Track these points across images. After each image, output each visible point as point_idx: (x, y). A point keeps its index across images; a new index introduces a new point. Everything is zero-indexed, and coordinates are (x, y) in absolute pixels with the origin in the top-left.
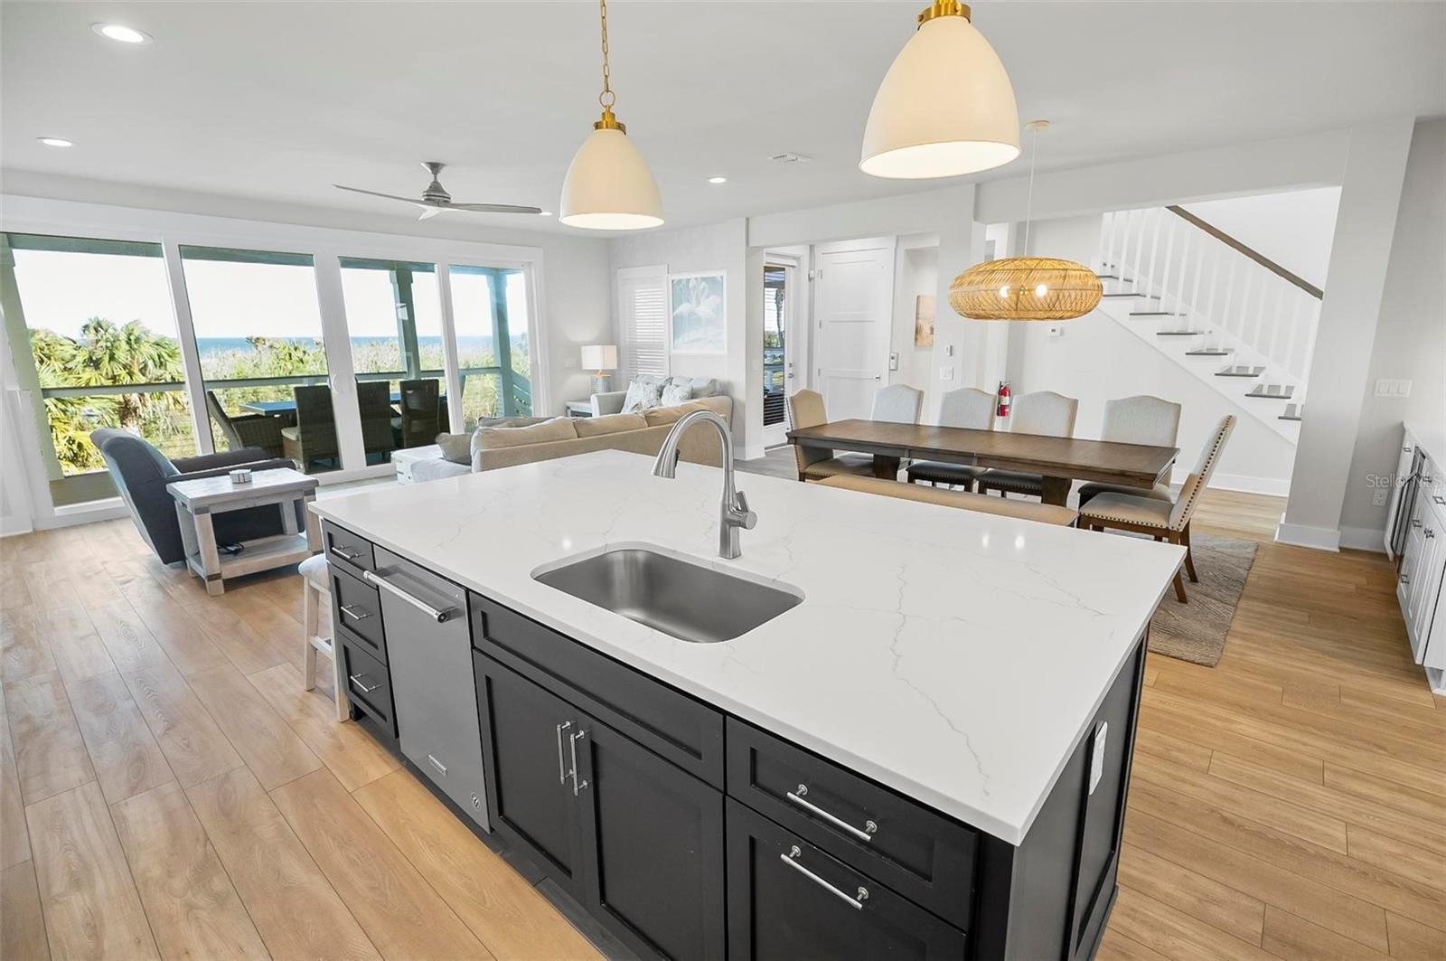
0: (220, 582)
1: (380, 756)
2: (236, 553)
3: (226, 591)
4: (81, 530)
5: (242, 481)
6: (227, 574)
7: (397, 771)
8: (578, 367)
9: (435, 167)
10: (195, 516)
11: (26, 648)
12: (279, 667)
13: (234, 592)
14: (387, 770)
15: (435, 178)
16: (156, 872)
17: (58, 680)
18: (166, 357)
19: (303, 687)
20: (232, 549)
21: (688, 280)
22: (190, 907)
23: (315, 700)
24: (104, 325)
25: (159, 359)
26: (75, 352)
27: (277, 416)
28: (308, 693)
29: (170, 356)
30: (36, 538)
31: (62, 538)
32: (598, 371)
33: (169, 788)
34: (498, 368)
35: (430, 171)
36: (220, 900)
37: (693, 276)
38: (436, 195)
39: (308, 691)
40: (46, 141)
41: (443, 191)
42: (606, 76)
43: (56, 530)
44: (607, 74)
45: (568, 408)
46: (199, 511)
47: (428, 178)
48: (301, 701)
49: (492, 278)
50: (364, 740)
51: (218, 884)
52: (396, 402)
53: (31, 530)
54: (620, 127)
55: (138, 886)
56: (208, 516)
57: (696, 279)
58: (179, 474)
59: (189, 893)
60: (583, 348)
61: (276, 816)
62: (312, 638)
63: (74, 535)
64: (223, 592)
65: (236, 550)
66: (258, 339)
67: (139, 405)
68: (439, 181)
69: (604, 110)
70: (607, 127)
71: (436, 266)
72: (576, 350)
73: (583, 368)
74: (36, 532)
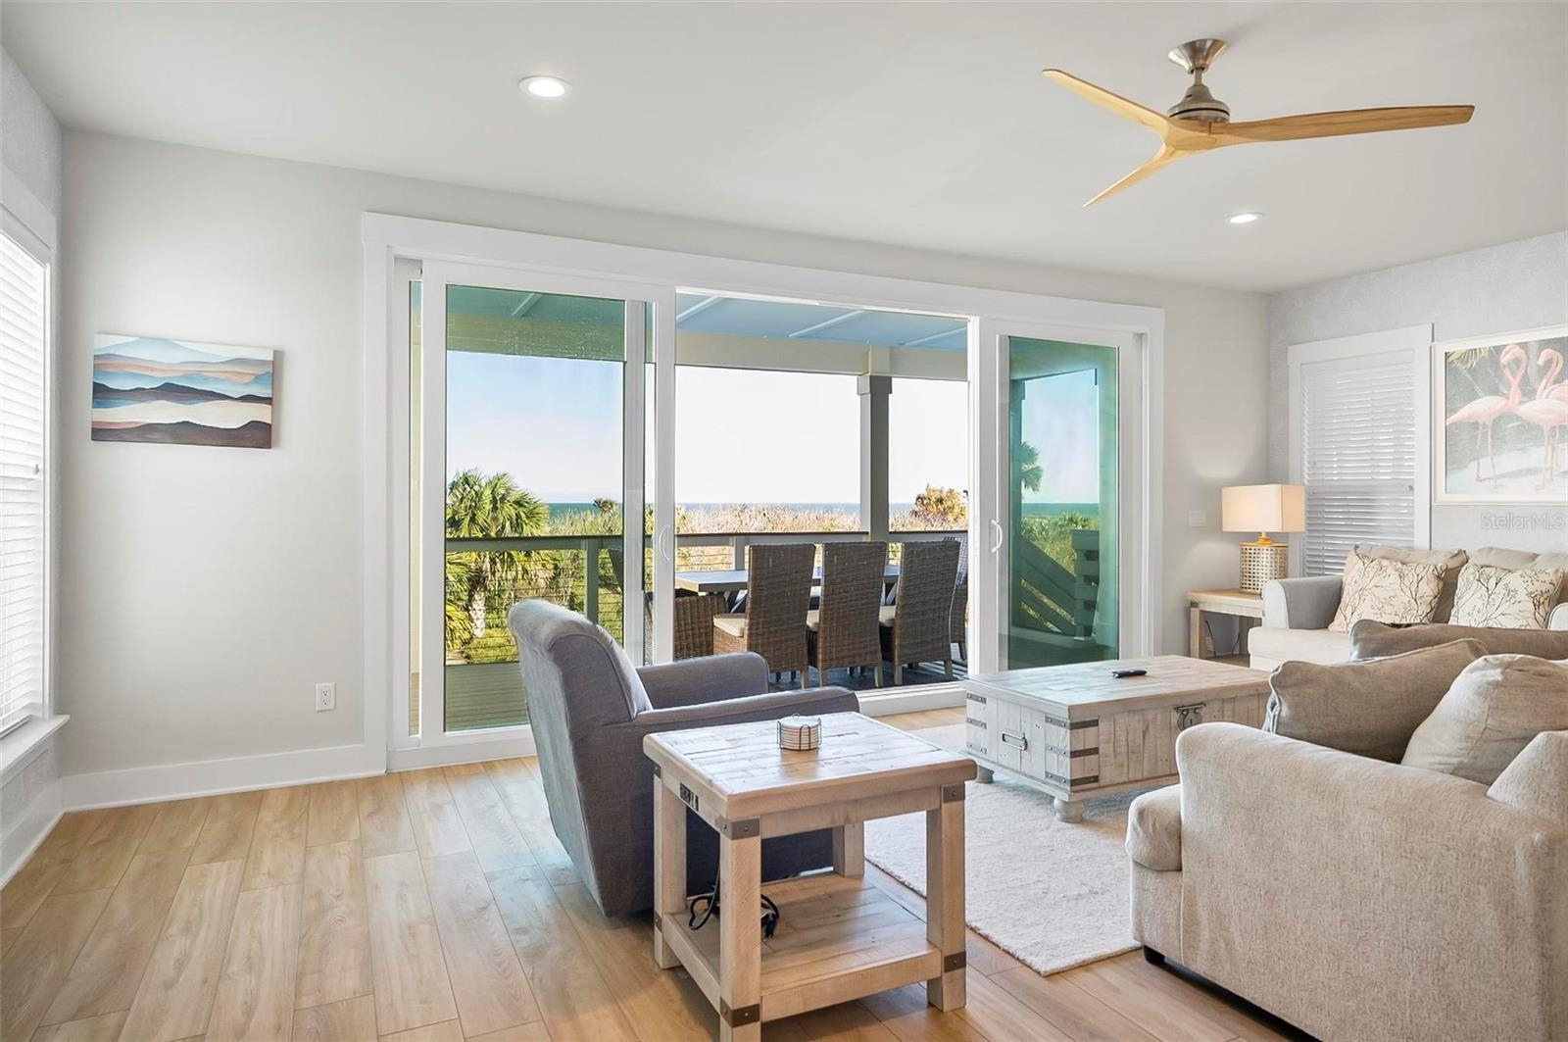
8: (1213, 525)
15: (1199, 78)
21: (1498, 349)
24: (472, 482)
32: (1259, 534)
35: (1188, 66)
37: (1510, 339)
41: (1213, 102)
45: (1194, 604)
47: (1182, 77)
57: (1523, 346)
60: (1224, 490)
66: (605, 502)
67: (489, 574)
68: (1206, 84)
73: (1224, 530)
74: (389, 774)
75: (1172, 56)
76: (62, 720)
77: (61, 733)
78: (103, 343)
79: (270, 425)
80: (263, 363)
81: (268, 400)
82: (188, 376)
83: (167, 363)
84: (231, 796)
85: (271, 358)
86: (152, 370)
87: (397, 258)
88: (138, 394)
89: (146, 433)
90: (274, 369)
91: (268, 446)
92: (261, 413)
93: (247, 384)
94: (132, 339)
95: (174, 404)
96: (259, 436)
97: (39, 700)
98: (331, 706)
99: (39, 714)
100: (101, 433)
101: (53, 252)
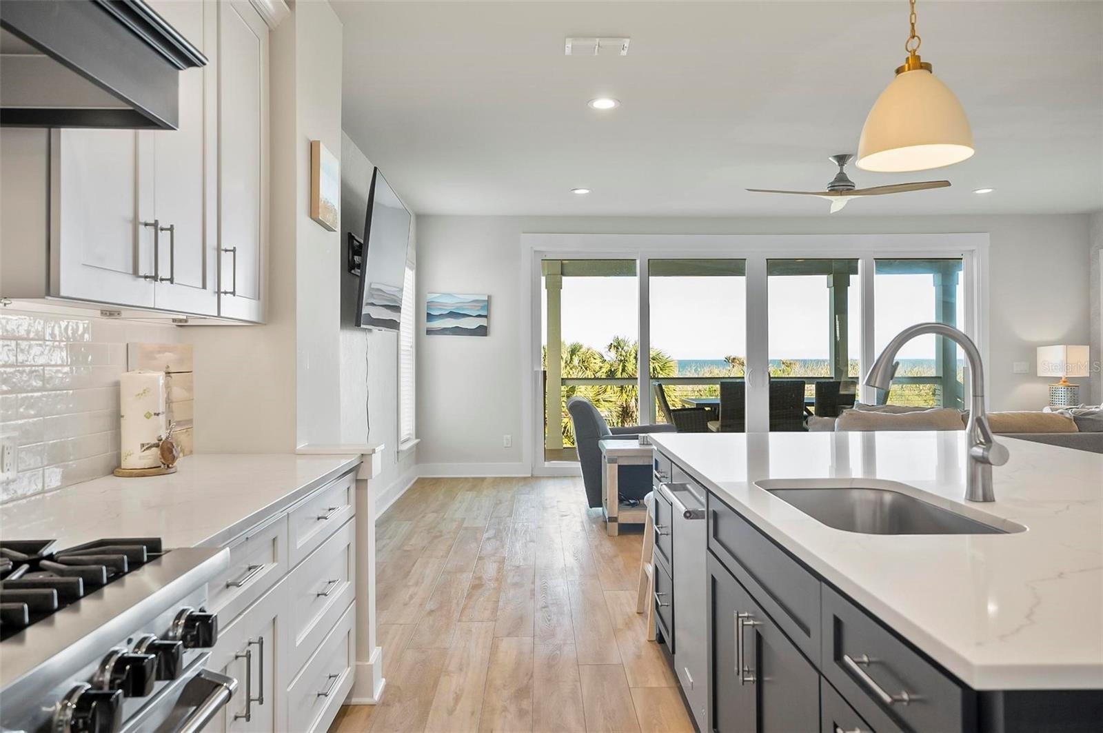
0: (616, 525)
1: (663, 672)
2: (633, 505)
3: (619, 534)
4: (556, 480)
5: (645, 443)
6: (622, 520)
7: (670, 687)
9: (842, 159)
10: (608, 465)
11: (497, 540)
12: (627, 592)
13: (624, 537)
14: (663, 684)
15: (841, 169)
16: (499, 682)
17: (502, 561)
18: (658, 369)
19: (635, 609)
20: (632, 501)
22: (505, 709)
23: (638, 621)
24: (622, 345)
25: (654, 371)
26: (602, 365)
27: (707, 409)
28: (638, 615)
29: (661, 370)
30: (532, 480)
31: (544, 482)
32: (1061, 378)
33: (528, 640)
34: (941, 377)
35: (837, 164)
36: (522, 713)
38: (841, 186)
39: (638, 613)
40: (577, 192)
41: (848, 181)
42: (913, 24)
43: (543, 477)
44: (913, 21)
46: (612, 461)
47: (834, 169)
48: (629, 617)
49: (939, 276)
50: (658, 658)
51: (526, 704)
52: (811, 404)
53: (530, 475)
54: (927, 67)
55: (488, 685)
56: (616, 466)
58: (611, 435)
59: (508, 701)
60: (1039, 349)
61: (576, 681)
62: (645, 563)
63: (551, 483)
64: (617, 534)
65: (634, 503)
66: (734, 359)
68: (845, 172)
69: (909, 55)
70: (909, 70)
71: (859, 261)
72: (1029, 353)
73: (1039, 375)
74: (532, 477)
75: (830, 158)
76: (418, 440)
77: (417, 445)
78: (430, 297)
79: (486, 327)
80: (484, 301)
81: (486, 316)
82: (457, 308)
83: (450, 303)
84: (473, 478)
85: (487, 299)
86: (446, 306)
87: (535, 251)
88: (441, 316)
89: (444, 331)
90: (487, 304)
91: (486, 335)
92: (483, 322)
93: (478, 310)
94: (438, 295)
95: (452, 319)
96: (482, 331)
97: (411, 432)
98: (509, 445)
99: (411, 437)
100: (429, 332)
101: (415, 266)
